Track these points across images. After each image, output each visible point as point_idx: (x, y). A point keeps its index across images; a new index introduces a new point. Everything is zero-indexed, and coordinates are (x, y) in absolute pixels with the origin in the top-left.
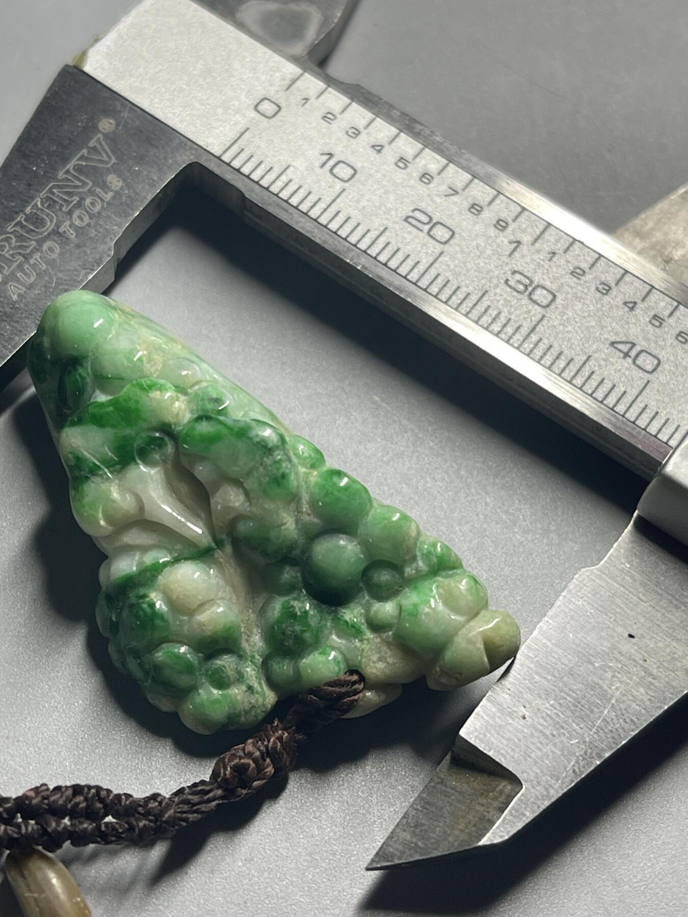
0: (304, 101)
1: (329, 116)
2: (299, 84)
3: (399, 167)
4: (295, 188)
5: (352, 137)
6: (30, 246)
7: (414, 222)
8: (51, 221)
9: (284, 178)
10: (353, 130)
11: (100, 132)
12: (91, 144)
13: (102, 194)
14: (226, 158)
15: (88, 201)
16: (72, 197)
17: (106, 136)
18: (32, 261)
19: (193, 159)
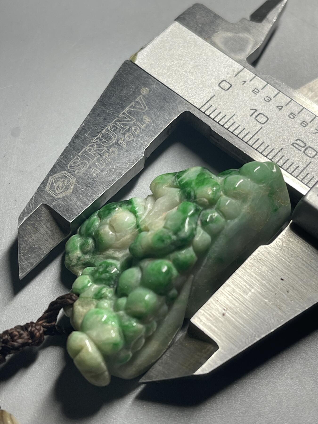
0: (244, 82)
1: (256, 90)
2: (241, 74)
3: (290, 117)
4: (237, 126)
5: (266, 101)
6: (104, 149)
7: (297, 146)
8: (115, 138)
9: (231, 121)
10: (268, 98)
11: (141, 94)
12: (136, 100)
13: (140, 125)
14: (203, 110)
15: (133, 128)
16: (126, 126)
17: (144, 96)
18: (104, 157)
19: (186, 109)
